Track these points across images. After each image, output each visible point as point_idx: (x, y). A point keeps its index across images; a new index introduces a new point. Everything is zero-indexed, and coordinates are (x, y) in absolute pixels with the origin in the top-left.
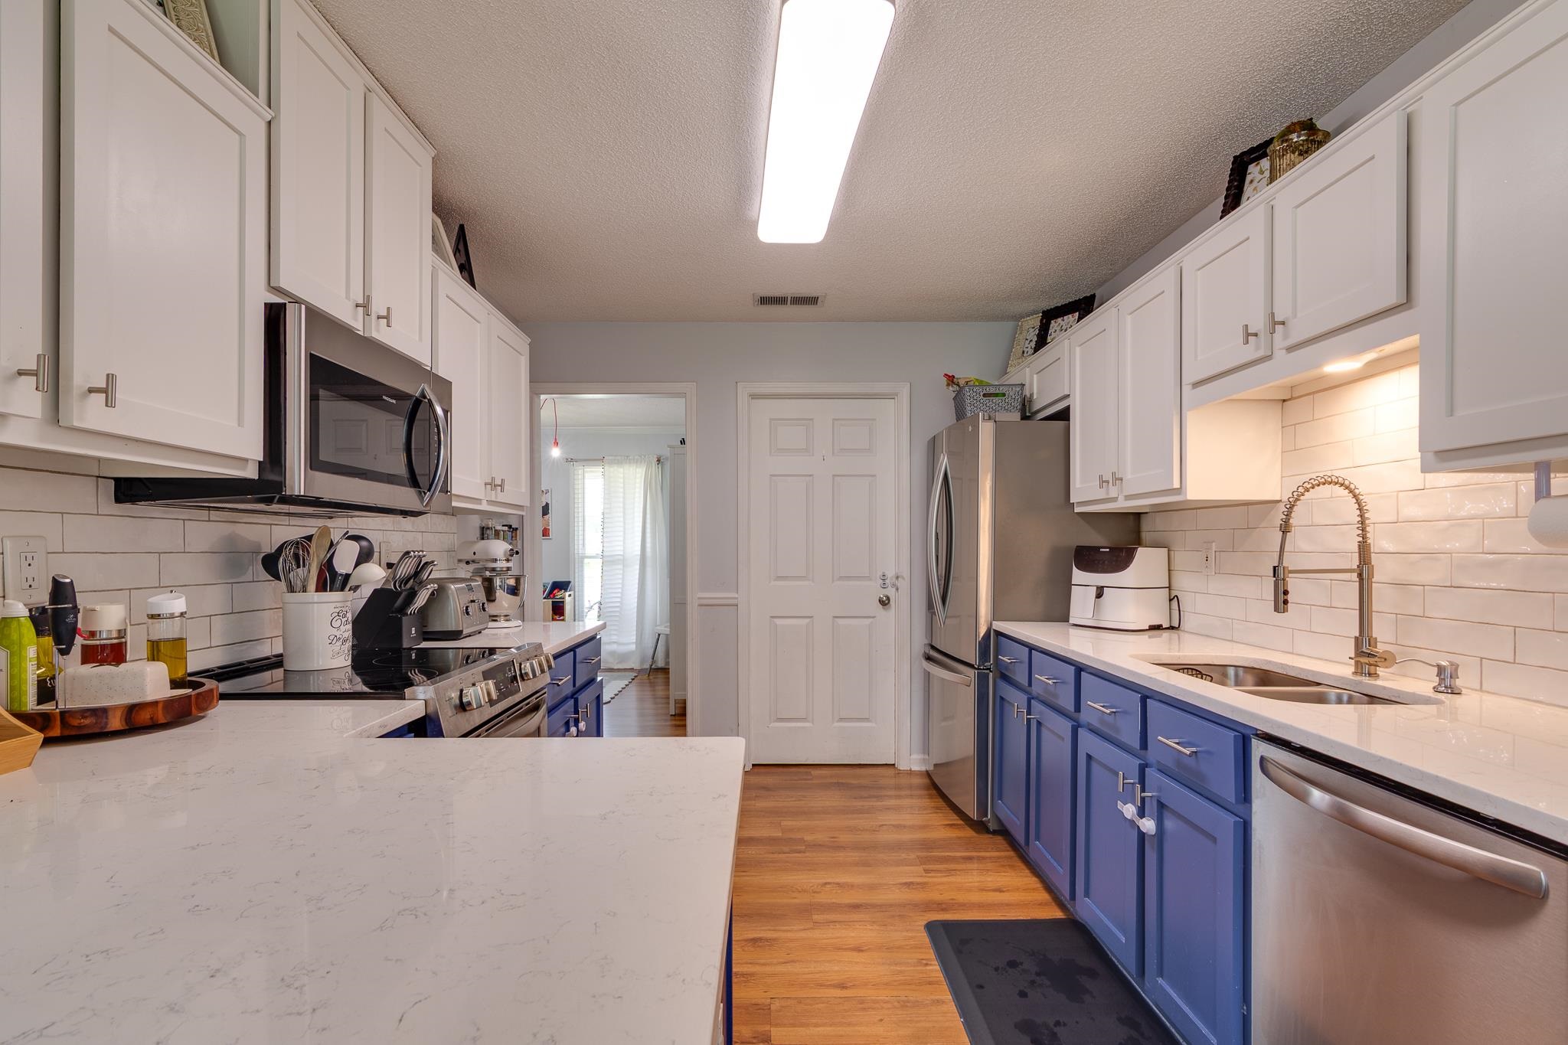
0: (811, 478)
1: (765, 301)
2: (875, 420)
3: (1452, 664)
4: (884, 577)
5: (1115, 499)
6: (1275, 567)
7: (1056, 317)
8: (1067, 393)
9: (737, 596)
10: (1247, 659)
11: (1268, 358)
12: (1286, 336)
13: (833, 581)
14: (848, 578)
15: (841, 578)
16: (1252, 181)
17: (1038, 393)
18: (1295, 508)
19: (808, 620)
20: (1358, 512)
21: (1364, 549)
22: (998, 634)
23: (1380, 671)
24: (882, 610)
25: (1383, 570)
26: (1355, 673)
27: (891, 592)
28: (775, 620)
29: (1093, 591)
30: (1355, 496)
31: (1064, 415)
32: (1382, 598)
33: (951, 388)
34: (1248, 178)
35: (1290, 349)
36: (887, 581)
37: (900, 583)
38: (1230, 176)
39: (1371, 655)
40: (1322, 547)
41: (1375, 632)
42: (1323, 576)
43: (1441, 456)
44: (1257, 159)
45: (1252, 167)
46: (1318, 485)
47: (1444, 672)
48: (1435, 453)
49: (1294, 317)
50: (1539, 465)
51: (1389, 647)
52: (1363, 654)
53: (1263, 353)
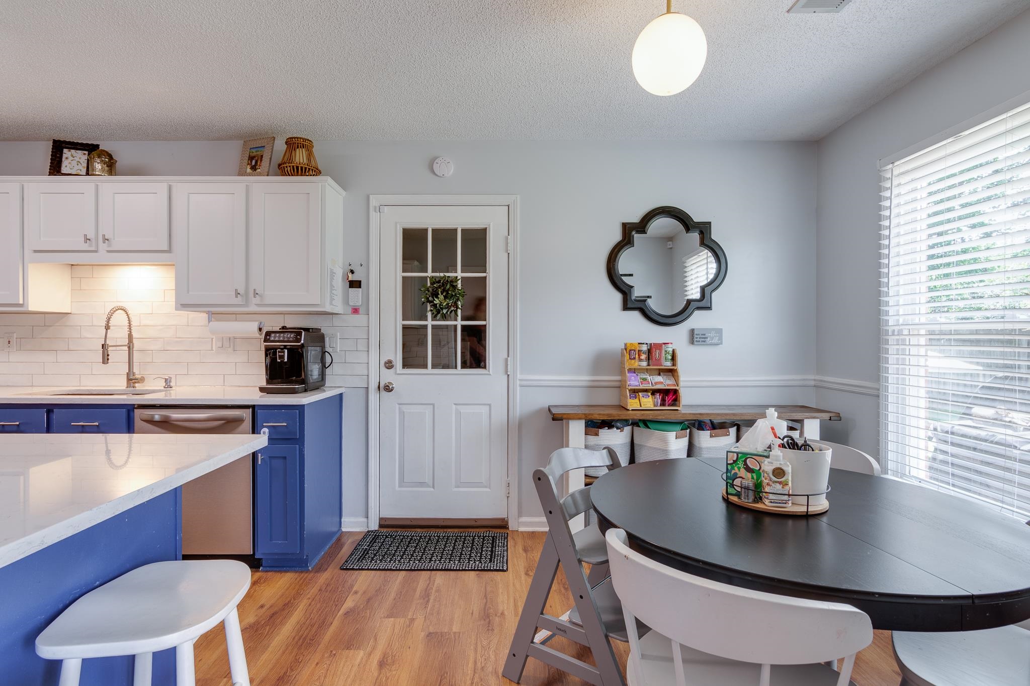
6: (103, 345)
11: (95, 251)
12: (109, 246)
16: (66, 158)
18: (111, 319)
20: (128, 322)
21: (130, 336)
23: (136, 385)
25: (137, 344)
26: (127, 387)
30: (128, 315)
32: (136, 356)
34: (65, 156)
35: (109, 251)
38: (52, 149)
39: (135, 379)
40: (118, 335)
41: (136, 370)
42: (118, 348)
43: (183, 306)
44: (70, 148)
45: (65, 151)
46: (117, 310)
47: (167, 381)
48: (181, 304)
49: (114, 239)
50: (209, 311)
51: (141, 375)
52: (131, 380)
53: (93, 249)
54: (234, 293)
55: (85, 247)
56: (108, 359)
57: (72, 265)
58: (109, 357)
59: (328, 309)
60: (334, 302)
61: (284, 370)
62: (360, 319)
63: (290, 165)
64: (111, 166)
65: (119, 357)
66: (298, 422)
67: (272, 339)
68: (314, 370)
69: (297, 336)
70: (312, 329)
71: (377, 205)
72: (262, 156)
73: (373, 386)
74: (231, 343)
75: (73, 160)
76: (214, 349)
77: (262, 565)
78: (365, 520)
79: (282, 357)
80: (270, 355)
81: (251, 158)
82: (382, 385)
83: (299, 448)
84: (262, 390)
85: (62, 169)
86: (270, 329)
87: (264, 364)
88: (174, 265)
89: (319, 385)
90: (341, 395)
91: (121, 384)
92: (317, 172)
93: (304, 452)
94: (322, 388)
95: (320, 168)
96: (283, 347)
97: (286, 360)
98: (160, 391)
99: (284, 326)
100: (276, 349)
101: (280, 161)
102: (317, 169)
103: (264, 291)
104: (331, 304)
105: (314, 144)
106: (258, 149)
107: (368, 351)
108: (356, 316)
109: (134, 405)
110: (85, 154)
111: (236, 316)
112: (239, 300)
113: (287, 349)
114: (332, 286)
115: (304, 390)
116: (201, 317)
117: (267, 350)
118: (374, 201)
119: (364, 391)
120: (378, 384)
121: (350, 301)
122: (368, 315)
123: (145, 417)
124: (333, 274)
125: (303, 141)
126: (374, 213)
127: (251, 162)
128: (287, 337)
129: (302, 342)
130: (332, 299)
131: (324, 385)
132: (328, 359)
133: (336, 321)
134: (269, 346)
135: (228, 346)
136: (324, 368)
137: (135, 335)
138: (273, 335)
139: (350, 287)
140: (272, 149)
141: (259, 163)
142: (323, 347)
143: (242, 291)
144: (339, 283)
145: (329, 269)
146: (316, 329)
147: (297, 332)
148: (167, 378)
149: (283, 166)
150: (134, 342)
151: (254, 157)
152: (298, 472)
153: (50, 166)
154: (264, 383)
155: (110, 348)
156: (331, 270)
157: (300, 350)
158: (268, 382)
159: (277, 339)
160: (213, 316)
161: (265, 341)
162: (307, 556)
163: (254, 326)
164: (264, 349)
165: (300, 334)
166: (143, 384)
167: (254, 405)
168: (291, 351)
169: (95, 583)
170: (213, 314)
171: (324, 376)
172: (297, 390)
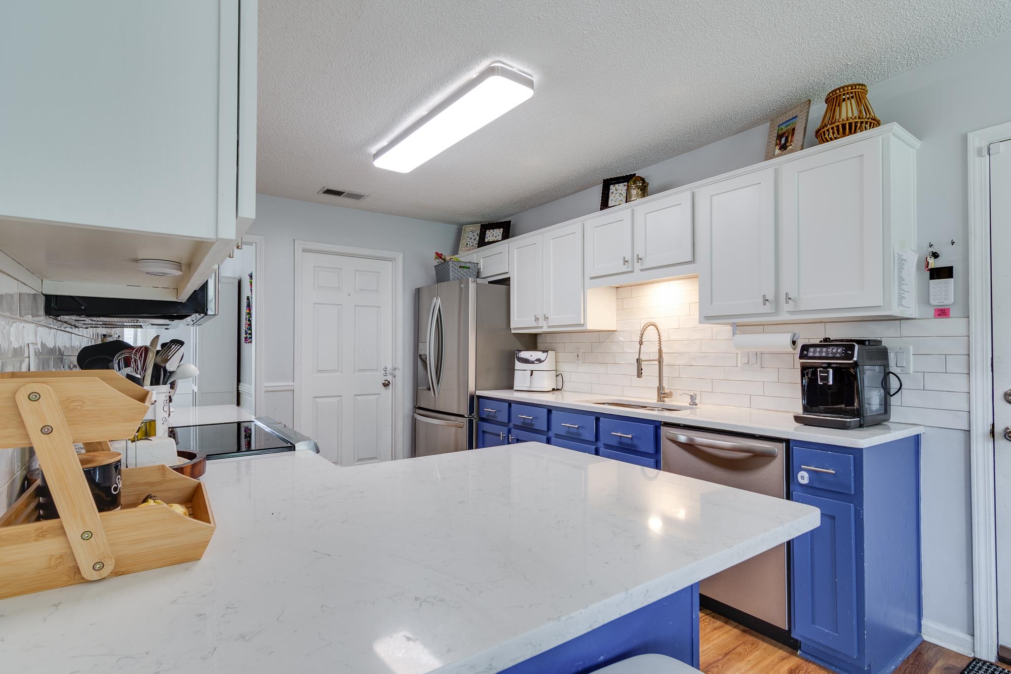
0: (341, 306)
1: (329, 192)
2: (380, 273)
3: (695, 394)
4: (385, 369)
5: (541, 327)
6: (637, 360)
7: (490, 229)
8: (508, 271)
9: (293, 384)
10: (611, 400)
11: (632, 272)
12: (642, 265)
13: (354, 372)
14: (364, 370)
15: (360, 370)
16: (612, 193)
17: (483, 269)
18: (644, 335)
19: (338, 398)
20: (658, 337)
21: (660, 351)
22: (479, 397)
23: (666, 399)
24: (384, 389)
25: (666, 359)
26: (658, 401)
27: (389, 378)
28: (316, 399)
29: (529, 372)
30: (658, 330)
31: (506, 282)
32: (665, 371)
33: (437, 260)
34: (611, 191)
35: (642, 270)
36: (388, 372)
37: (397, 373)
38: (603, 188)
39: (664, 394)
40: (650, 351)
41: (665, 385)
42: (651, 363)
43: (707, 318)
44: (614, 184)
45: (611, 187)
46: (649, 326)
47: (693, 398)
48: (705, 317)
49: (646, 258)
50: (733, 323)
51: (670, 390)
52: (662, 394)
53: (630, 269)
54: (761, 300)
55: (624, 269)
56: (641, 373)
57: (617, 288)
58: (642, 371)
59: (896, 312)
60: (904, 302)
61: (829, 396)
62: (953, 325)
63: (832, 126)
64: (644, 190)
65: (651, 370)
66: (852, 471)
67: (811, 354)
68: (873, 399)
69: (846, 351)
70: (869, 341)
71: (984, 145)
72: (794, 130)
73: (980, 428)
74: (759, 358)
75: (618, 191)
76: (739, 365)
77: (800, 648)
78: (969, 638)
79: (826, 379)
80: (807, 375)
81: (779, 137)
82: (999, 429)
83: (855, 509)
84: (797, 419)
85: (609, 203)
86: (807, 342)
87: (800, 385)
88: (698, 277)
89: (881, 419)
90: (917, 438)
91: (651, 398)
92: (875, 123)
93: (863, 516)
94: (884, 423)
95: (878, 117)
96: (826, 365)
97: (831, 383)
98: (685, 408)
99: (826, 338)
100: (816, 368)
101: (818, 126)
102: (874, 120)
103: (799, 294)
104: (900, 304)
105: (868, 88)
106: (788, 123)
107: (969, 374)
108: (943, 321)
109: (661, 422)
110: (625, 185)
111: (763, 327)
112: (768, 308)
113: (832, 368)
114: (901, 279)
115: (859, 425)
116: (724, 330)
117: (804, 368)
118: (976, 141)
119: (962, 435)
120: (990, 427)
121: (932, 297)
122: (968, 317)
123: (670, 436)
124: (902, 261)
125: (852, 89)
126: (977, 159)
127: (780, 141)
128: (832, 353)
129: (855, 359)
130: (901, 298)
131: (888, 420)
132: (894, 384)
133: (907, 329)
134: (807, 364)
135: (755, 362)
136: (888, 396)
137: (664, 350)
138: (812, 350)
139: (930, 279)
140: (807, 116)
141: (790, 139)
142: (886, 366)
143: (770, 296)
144: (912, 275)
145: (896, 256)
146: (875, 341)
147: (848, 346)
148: (692, 394)
149: (822, 130)
150: (663, 357)
151: (784, 134)
152: (853, 542)
153: (601, 203)
154: (800, 411)
155: (643, 363)
156: (900, 256)
157: (852, 371)
158: (806, 409)
159: (817, 354)
160: (738, 328)
161: (801, 358)
162: (869, 666)
163: (787, 339)
164: (799, 367)
165: (852, 348)
166: (671, 399)
167: (789, 439)
168: (838, 371)
169: (599, 657)
170: (737, 326)
171: (888, 407)
172: (848, 425)
